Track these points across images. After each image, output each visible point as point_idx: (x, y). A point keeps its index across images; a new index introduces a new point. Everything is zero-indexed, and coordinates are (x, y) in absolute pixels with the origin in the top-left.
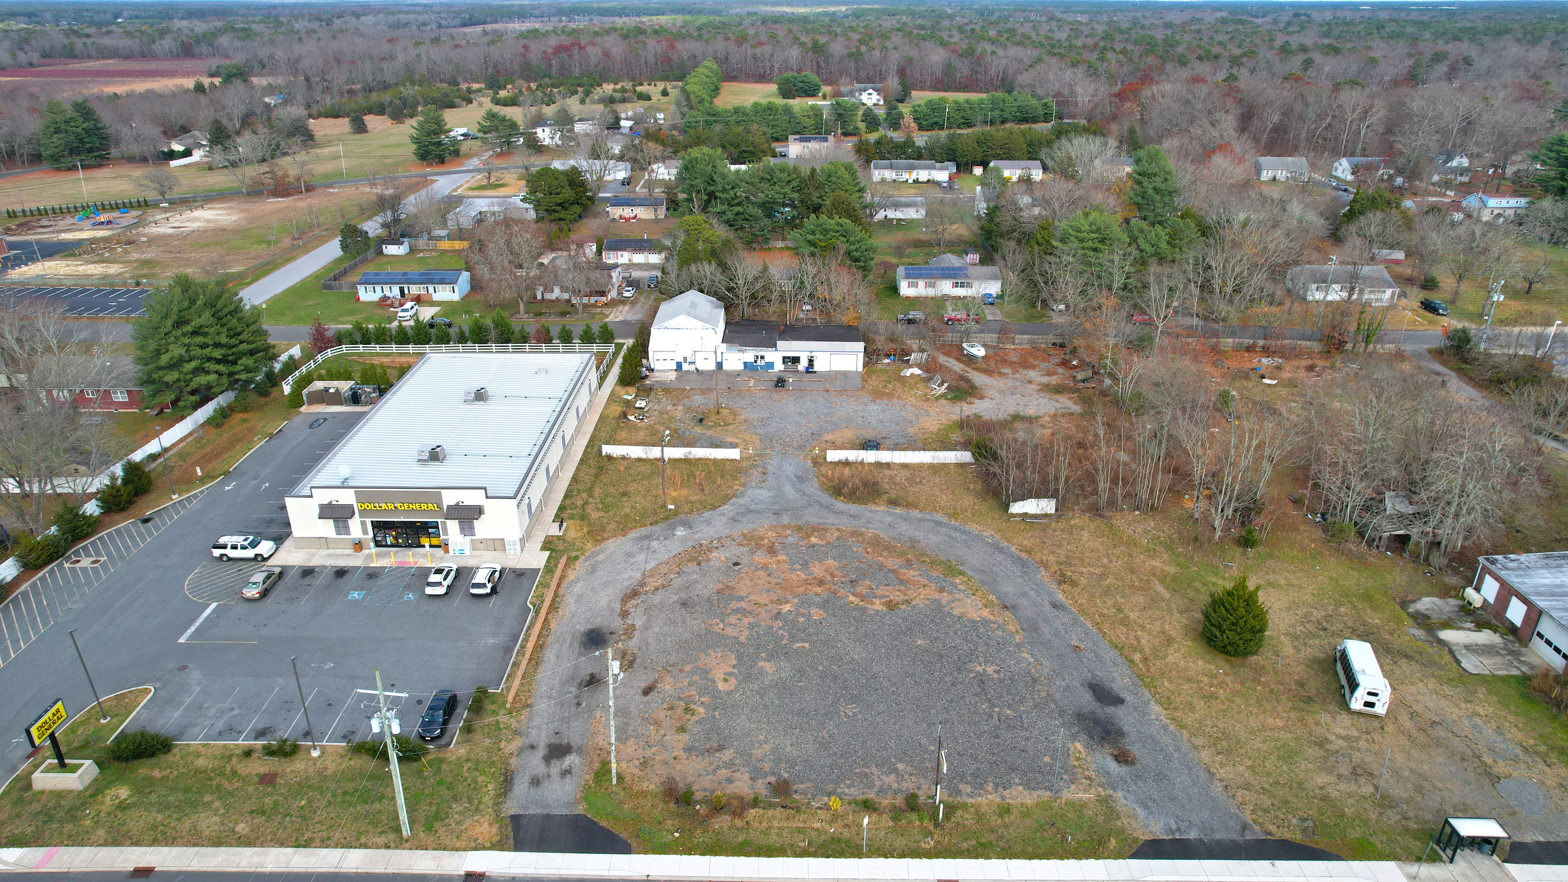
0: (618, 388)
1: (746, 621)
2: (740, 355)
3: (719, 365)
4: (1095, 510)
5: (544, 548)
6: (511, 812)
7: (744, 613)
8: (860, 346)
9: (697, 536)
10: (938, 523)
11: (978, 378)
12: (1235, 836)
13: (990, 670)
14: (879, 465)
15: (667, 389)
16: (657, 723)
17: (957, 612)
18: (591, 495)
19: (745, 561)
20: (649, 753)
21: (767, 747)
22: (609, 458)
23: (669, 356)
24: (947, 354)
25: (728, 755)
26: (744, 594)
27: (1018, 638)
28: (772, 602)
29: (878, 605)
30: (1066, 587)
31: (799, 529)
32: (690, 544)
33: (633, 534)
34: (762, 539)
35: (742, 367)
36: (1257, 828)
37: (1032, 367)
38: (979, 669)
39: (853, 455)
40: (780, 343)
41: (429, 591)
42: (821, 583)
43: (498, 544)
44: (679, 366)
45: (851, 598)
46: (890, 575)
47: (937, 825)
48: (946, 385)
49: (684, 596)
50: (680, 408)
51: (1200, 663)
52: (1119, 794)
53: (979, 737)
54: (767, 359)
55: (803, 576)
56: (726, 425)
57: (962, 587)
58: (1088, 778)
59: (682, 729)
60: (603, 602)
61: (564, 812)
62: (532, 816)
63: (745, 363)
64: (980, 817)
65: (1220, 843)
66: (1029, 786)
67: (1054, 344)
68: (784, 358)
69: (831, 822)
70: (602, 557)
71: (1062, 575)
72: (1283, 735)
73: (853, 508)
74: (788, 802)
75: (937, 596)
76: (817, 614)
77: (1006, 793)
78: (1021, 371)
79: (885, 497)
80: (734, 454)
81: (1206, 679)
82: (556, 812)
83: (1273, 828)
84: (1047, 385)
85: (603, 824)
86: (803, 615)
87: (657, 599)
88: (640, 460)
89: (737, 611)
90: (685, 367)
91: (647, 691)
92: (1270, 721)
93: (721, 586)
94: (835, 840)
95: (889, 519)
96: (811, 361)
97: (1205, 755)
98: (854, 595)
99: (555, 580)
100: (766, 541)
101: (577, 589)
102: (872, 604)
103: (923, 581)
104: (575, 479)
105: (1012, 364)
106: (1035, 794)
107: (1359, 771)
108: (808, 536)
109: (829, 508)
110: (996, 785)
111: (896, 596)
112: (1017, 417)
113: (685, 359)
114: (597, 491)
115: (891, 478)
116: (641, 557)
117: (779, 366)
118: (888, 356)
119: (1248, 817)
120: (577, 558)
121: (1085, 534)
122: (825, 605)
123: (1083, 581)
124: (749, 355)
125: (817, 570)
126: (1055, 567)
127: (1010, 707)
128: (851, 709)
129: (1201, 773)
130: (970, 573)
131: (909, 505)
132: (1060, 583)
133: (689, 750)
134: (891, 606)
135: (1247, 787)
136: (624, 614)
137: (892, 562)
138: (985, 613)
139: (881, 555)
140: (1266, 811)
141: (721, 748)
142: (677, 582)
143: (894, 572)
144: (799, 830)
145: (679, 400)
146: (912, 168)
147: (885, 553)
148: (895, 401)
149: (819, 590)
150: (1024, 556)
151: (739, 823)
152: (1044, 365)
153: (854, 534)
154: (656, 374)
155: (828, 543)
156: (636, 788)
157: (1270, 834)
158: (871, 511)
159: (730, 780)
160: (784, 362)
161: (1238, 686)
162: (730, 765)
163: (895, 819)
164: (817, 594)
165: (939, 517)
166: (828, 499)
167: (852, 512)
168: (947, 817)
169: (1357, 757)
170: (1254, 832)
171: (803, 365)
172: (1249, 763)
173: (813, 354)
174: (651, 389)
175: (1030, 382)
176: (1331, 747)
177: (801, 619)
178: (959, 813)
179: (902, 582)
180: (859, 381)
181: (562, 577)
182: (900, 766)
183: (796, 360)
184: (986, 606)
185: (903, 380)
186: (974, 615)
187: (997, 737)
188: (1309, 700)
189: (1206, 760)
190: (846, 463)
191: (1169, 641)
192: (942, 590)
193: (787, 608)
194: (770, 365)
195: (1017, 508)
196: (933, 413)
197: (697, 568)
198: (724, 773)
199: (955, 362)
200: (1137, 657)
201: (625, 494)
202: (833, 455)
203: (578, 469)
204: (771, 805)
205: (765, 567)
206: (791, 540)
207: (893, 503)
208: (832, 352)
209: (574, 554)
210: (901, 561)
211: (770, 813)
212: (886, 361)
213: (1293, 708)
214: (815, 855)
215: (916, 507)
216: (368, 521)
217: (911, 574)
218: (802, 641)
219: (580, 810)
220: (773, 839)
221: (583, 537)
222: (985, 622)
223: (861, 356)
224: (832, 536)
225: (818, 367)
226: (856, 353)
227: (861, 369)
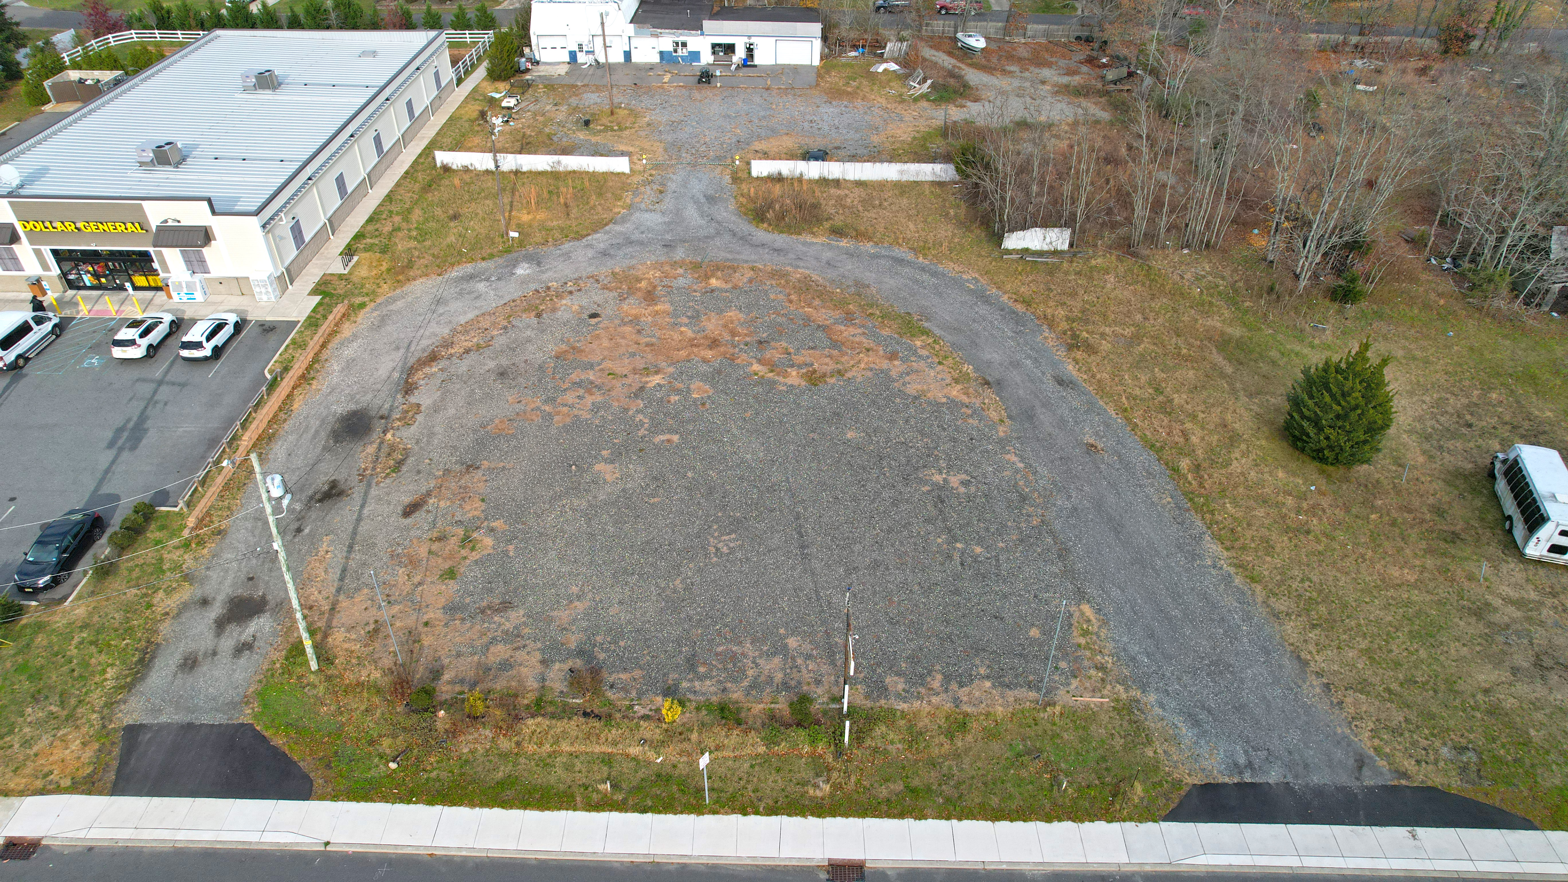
0: (486, 83)
1: (589, 400)
2: (653, 41)
3: (628, 55)
4: (1126, 247)
5: (314, 292)
6: (128, 721)
7: (590, 387)
8: (816, 28)
9: (544, 277)
10: (900, 261)
11: (973, 76)
12: (1344, 779)
13: (954, 480)
14: (824, 182)
15: (551, 85)
16: (413, 562)
17: (912, 389)
18: (406, 220)
19: (608, 311)
20: (385, 615)
21: (580, 606)
22: (446, 169)
23: (559, 42)
24: (936, 47)
25: (516, 616)
26: (596, 359)
27: (1002, 431)
28: (635, 371)
29: (794, 378)
30: (1079, 354)
31: (696, 266)
32: (533, 286)
33: (455, 273)
34: (639, 280)
35: (656, 59)
36: (1382, 763)
37: (1049, 65)
38: (938, 478)
39: (786, 167)
40: (707, 24)
41: (118, 353)
42: (714, 343)
43: (241, 284)
44: (573, 55)
45: (756, 367)
46: (819, 334)
47: (839, 753)
48: (929, 82)
49: (504, 362)
50: (564, 108)
51: (1281, 474)
52: (1152, 698)
53: (927, 591)
54: (691, 47)
55: (690, 334)
56: (620, 129)
57: (924, 353)
58: (1101, 668)
59: (451, 574)
60: (383, 372)
61: (220, 719)
62: (161, 727)
63: (661, 53)
64: (914, 736)
65: (1319, 792)
66: (1001, 681)
67: (1078, 38)
68: (714, 46)
69: (657, 746)
70: (400, 304)
71: (1075, 336)
72: (1416, 596)
73: (780, 239)
74: (596, 706)
75: (885, 364)
76: (699, 390)
77: (963, 693)
78: (1032, 69)
79: (827, 225)
80: (621, 165)
81: (1290, 501)
82: (206, 719)
83: (1409, 765)
84: (1067, 86)
85: (279, 741)
86: (678, 392)
87: (463, 367)
88: (486, 172)
89: (579, 384)
90: (581, 58)
91: (410, 510)
92: (1395, 572)
93: (564, 347)
94: (662, 777)
95: (828, 255)
96: (750, 50)
97: (1291, 628)
98: (760, 361)
99: (318, 338)
100: (643, 284)
101: (348, 352)
102: (786, 375)
103: (867, 342)
104: (389, 197)
105: (1020, 59)
106: (1011, 695)
107: (1548, 662)
108: (707, 277)
109: (744, 239)
110: (947, 678)
111: (823, 364)
112: (1023, 125)
113: (580, 46)
114: (417, 214)
115: (840, 199)
116: (455, 306)
117: (707, 58)
118: (855, 47)
119: (1365, 742)
120: (363, 305)
121: (1111, 278)
122: (714, 377)
123: (1105, 346)
124: (666, 42)
125: (712, 325)
126: (1064, 325)
127: (980, 542)
128: (726, 542)
129: (1286, 662)
130: (938, 332)
131: (860, 235)
132: (1070, 348)
133: (452, 609)
134: (814, 379)
135: (1362, 686)
136: (408, 388)
137: (824, 315)
138: (955, 392)
139: (809, 305)
140: (1396, 732)
141: (506, 606)
142: (501, 341)
143: (824, 328)
144: (607, 760)
145: (564, 99)
147: (817, 302)
148: (859, 103)
149: (709, 354)
150: (1020, 308)
151: (505, 744)
152: (1062, 63)
153: (775, 274)
154: (541, 68)
155: (735, 287)
156: (350, 677)
157: (1404, 775)
158: (805, 244)
159: (506, 665)
160: (714, 53)
161: (1340, 514)
162: (513, 637)
163: (770, 742)
164: (705, 361)
165: (899, 252)
166: (744, 227)
167: (777, 245)
168: (858, 737)
169: (1540, 636)
170: (1377, 772)
171: (739, 55)
172: (1364, 645)
173: (753, 40)
174: (529, 85)
175: (1043, 82)
176: (1496, 618)
177: (674, 398)
178: (880, 729)
179: (835, 344)
180: (812, 78)
181: (333, 333)
182: (792, 642)
183: (730, 49)
184: (956, 381)
185: (873, 77)
186: (938, 394)
187: (957, 592)
188: (1454, 538)
189: (1294, 637)
190: (778, 179)
191: (1233, 439)
192: (893, 356)
193: (656, 380)
194: (695, 56)
195: (1014, 241)
196: (908, 118)
197: (535, 321)
198: (500, 652)
199: (945, 57)
200: (1184, 464)
201: (455, 217)
202: (761, 168)
203: (398, 185)
204: (566, 712)
205: (635, 321)
206: (681, 281)
207: (837, 232)
208: (778, 37)
209: (358, 300)
210: (838, 314)
211: (560, 726)
212: (853, 54)
213: (1430, 551)
214: (621, 807)
215: (870, 239)
216: (46, 250)
217: (850, 333)
218: (671, 431)
219: (246, 716)
220: (558, 776)
221: (378, 277)
222: (953, 405)
223: (818, 44)
224: (742, 277)
225: (759, 59)
226: (810, 37)
227: (816, 62)
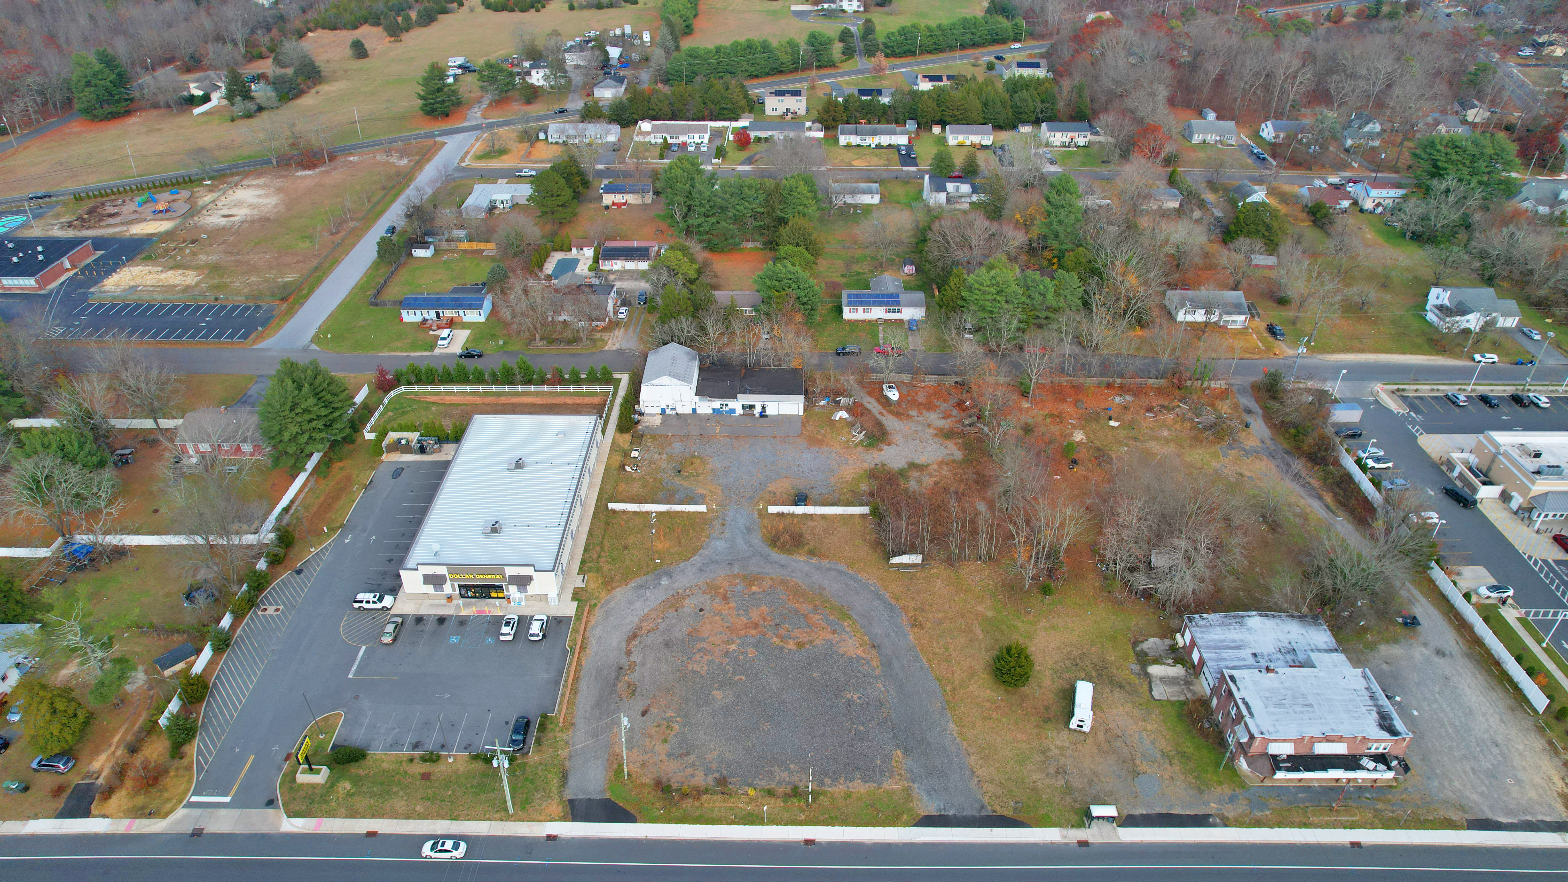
0: (618, 435)
1: (706, 658)
2: (709, 404)
3: (694, 410)
4: (950, 561)
5: (573, 599)
6: (569, 797)
7: (706, 652)
8: (802, 397)
9: (675, 586)
10: (840, 572)
11: (890, 422)
12: (975, 813)
13: (855, 697)
14: (805, 516)
15: (655, 434)
16: (650, 736)
17: (841, 651)
18: (602, 550)
19: (707, 608)
20: (646, 757)
21: (715, 753)
22: (614, 511)
23: (655, 403)
24: (870, 394)
25: (692, 758)
26: (706, 636)
27: (877, 672)
28: (723, 642)
29: (791, 645)
30: (916, 630)
31: (744, 577)
32: (671, 592)
33: (633, 584)
34: (720, 588)
35: (711, 412)
36: (989, 808)
37: (934, 408)
38: (849, 696)
39: (786, 509)
40: (740, 396)
41: (502, 638)
42: (756, 626)
43: (544, 598)
44: (663, 410)
45: (775, 639)
46: (802, 619)
47: (807, 806)
48: (865, 431)
49: (666, 638)
50: (664, 456)
51: (988, 692)
52: (916, 786)
53: (841, 746)
54: (730, 407)
55: (745, 621)
56: (698, 475)
57: (848, 629)
58: (900, 775)
59: (665, 741)
60: (615, 643)
61: (598, 797)
62: (580, 800)
63: (714, 409)
64: (833, 799)
65: (965, 817)
66: (864, 780)
69: (748, 804)
70: (612, 604)
71: (915, 620)
72: (1024, 745)
73: (783, 558)
74: (726, 790)
75: (830, 637)
76: (752, 652)
77: (850, 784)
78: (925, 413)
79: (806, 548)
80: (702, 508)
81: (988, 705)
82: (594, 797)
83: (998, 808)
84: (941, 430)
85: (621, 804)
86: (743, 653)
87: (649, 640)
88: (635, 513)
89: (700, 650)
90: (668, 411)
91: (644, 713)
92: (1019, 736)
93: (690, 629)
94: (750, 814)
95: (806, 569)
96: (764, 408)
97: (973, 760)
98: (777, 636)
99: (583, 626)
100: (721, 590)
101: (597, 632)
102: (788, 643)
103: (824, 624)
104: (590, 534)
105: (920, 404)
106: (867, 785)
107: (1060, 771)
108: (751, 585)
109: (766, 558)
110: (846, 779)
111: (804, 638)
112: (913, 466)
113: (668, 406)
114: (607, 544)
115: (814, 528)
116: (638, 605)
117: (739, 411)
118: (824, 397)
119: (986, 801)
120: (595, 605)
121: (939, 582)
122: (757, 645)
123: (929, 625)
124: (717, 404)
125: (755, 615)
126: (912, 613)
127: (863, 724)
128: (767, 726)
129: (967, 773)
130: (855, 617)
131: (822, 556)
132: (913, 626)
133: (669, 755)
134: (800, 645)
135: (992, 781)
136: (629, 653)
137: (805, 608)
138: (859, 652)
139: (798, 602)
140: (998, 797)
141: (688, 754)
142: (662, 626)
143: (805, 616)
144: (730, 808)
145: (663, 448)
146: (874, 133)
147: (801, 600)
148: (825, 448)
149: (754, 632)
150: (893, 602)
151: (697, 804)
152: (944, 406)
153: (783, 582)
154: (646, 418)
155: (764, 591)
156: (639, 782)
157: (995, 811)
158: (795, 561)
159: (692, 776)
160: (743, 408)
161: (1007, 710)
162: (693, 765)
163: (784, 802)
164: (753, 636)
165: (840, 566)
166: (766, 550)
167: (783, 562)
168: (814, 800)
169: (1062, 761)
170: (987, 810)
171: (757, 411)
172: (997, 765)
173: (765, 403)
174: (642, 436)
175: (929, 426)
176: (1050, 754)
177: (741, 657)
178: (822, 797)
179: (809, 625)
180: (799, 426)
181: (587, 622)
182: (792, 766)
183: (752, 407)
184: (861, 645)
185: (832, 423)
186: (852, 653)
187: (852, 746)
188: (1048, 720)
189: (973, 763)
190: (781, 515)
191: (972, 674)
192: (834, 632)
193: (733, 647)
194: (733, 411)
195: (895, 560)
196: (851, 462)
197: (675, 614)
198: (689, 771)
199: (876, 404)
200: (948, 688)
201: (626, 547)
202: (773, 509)
203: (592, 524)
204: (715, 792)
205: (720, 613)
206: (739, 588)
207: (812, 553)
208: (779, 402)
209: (593, 602)
210: (811, 607)
211: (715, 797)
212: (823, 403)
213: (1036, 726)
214: (738, 823)
215: (827, 557)
216: (456, 584)
217: (816, 618)
218: (741, 674)
219: (607, 796)
220: (716, 814)
221: (598, 587)
222: (859, 658)
223: (802, 406)
224: (767, 584)
225: (769, 412)
226: (798, 402)
227: (801, 413)
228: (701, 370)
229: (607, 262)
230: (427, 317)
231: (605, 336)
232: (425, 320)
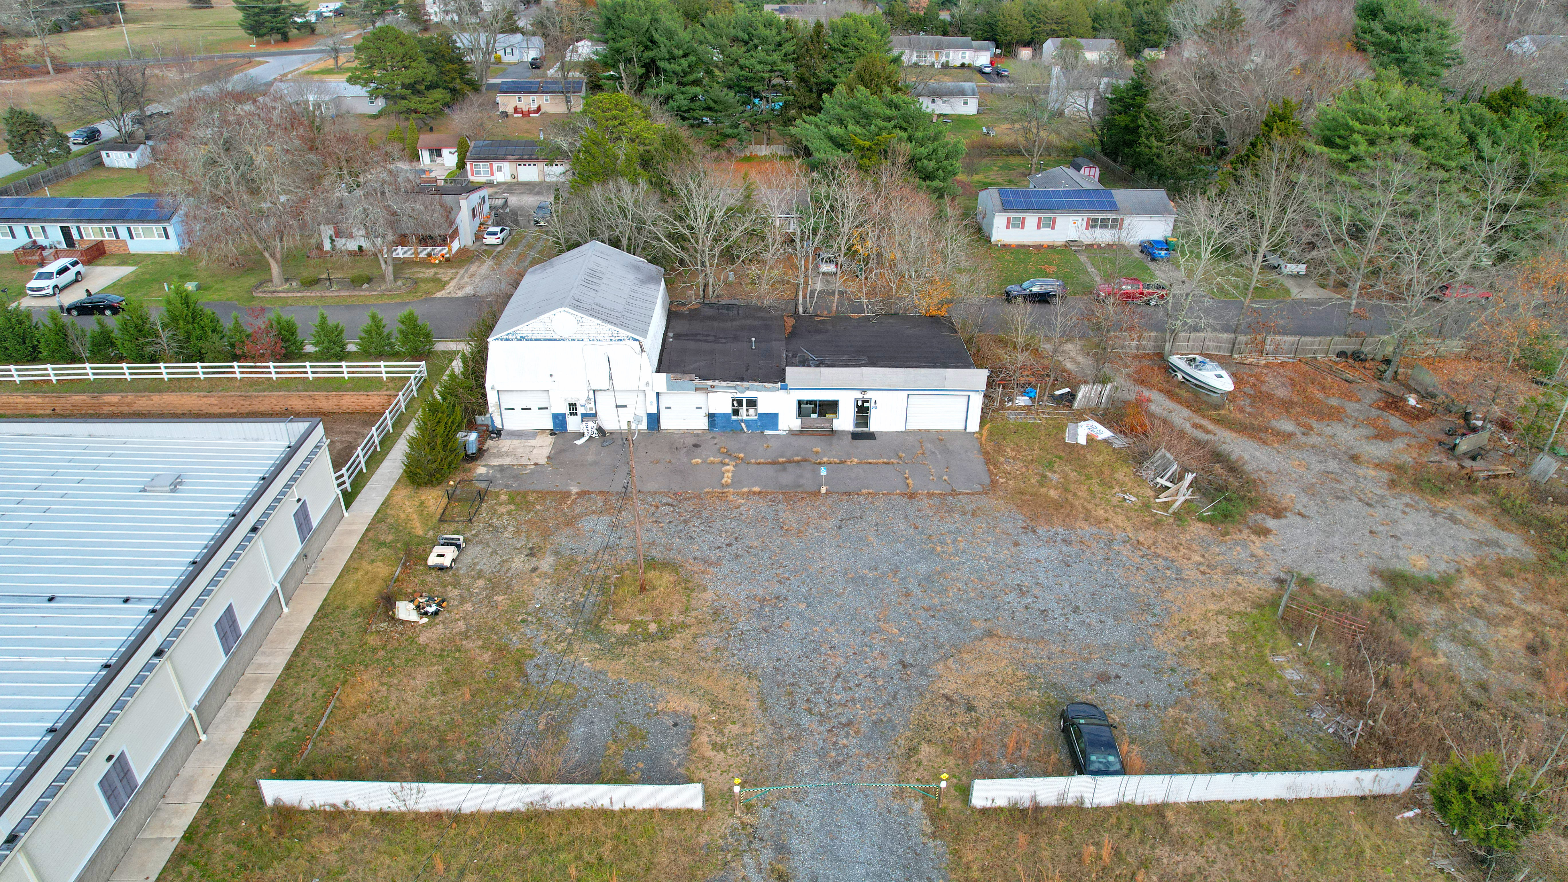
0: (404, 492)
2: (699, 398)
3: (654, 420)
8: (979, 377)
11: (1241, 450)
15: (523, 492)
23: (535, 401)
35: (702, 424)
40: (792, 373)
44: (560, 421)
48: (1189, 477)
50: (546, 563)
54: (762, 408)
56: (664, 634)
63: (712, 416)
67: (1342, 354)
68: (800, 403)
78: (1315, 425)
88: (382, 818)
90: (573, 424)
96: (863, 411)
112: (1397, 581)
113: (573, 406)
117: (789, 421)
118: (1024, 389)
124: (720, 399)
145: (546, 534)
146: (940, 47)
148: (1085, 530)
152: (1352, 409)
154: (505, 444)
160: (800, 413)
171: (845, 421)
173: (869, 395)
174: (481, 496)
175: (1356, 460)
180: (976, 463)
183: (829, 408)
194: (771, 419)
208: (911, 391)
212: (1022, 401)
223: (977, 401)
225: (877, 423)
226: (966, 393)
227: (974, 426)
228: (671, 316)
229: (483, 166)
230: (41, 240)
231: (445, 274)
232: (36, 247)
